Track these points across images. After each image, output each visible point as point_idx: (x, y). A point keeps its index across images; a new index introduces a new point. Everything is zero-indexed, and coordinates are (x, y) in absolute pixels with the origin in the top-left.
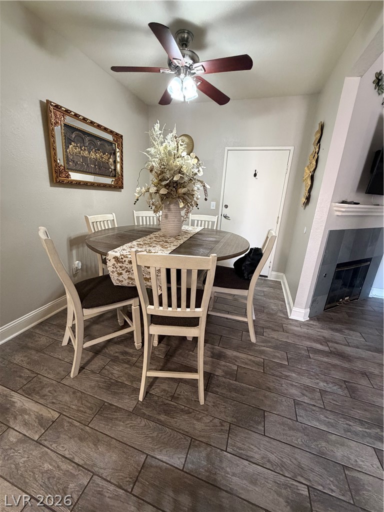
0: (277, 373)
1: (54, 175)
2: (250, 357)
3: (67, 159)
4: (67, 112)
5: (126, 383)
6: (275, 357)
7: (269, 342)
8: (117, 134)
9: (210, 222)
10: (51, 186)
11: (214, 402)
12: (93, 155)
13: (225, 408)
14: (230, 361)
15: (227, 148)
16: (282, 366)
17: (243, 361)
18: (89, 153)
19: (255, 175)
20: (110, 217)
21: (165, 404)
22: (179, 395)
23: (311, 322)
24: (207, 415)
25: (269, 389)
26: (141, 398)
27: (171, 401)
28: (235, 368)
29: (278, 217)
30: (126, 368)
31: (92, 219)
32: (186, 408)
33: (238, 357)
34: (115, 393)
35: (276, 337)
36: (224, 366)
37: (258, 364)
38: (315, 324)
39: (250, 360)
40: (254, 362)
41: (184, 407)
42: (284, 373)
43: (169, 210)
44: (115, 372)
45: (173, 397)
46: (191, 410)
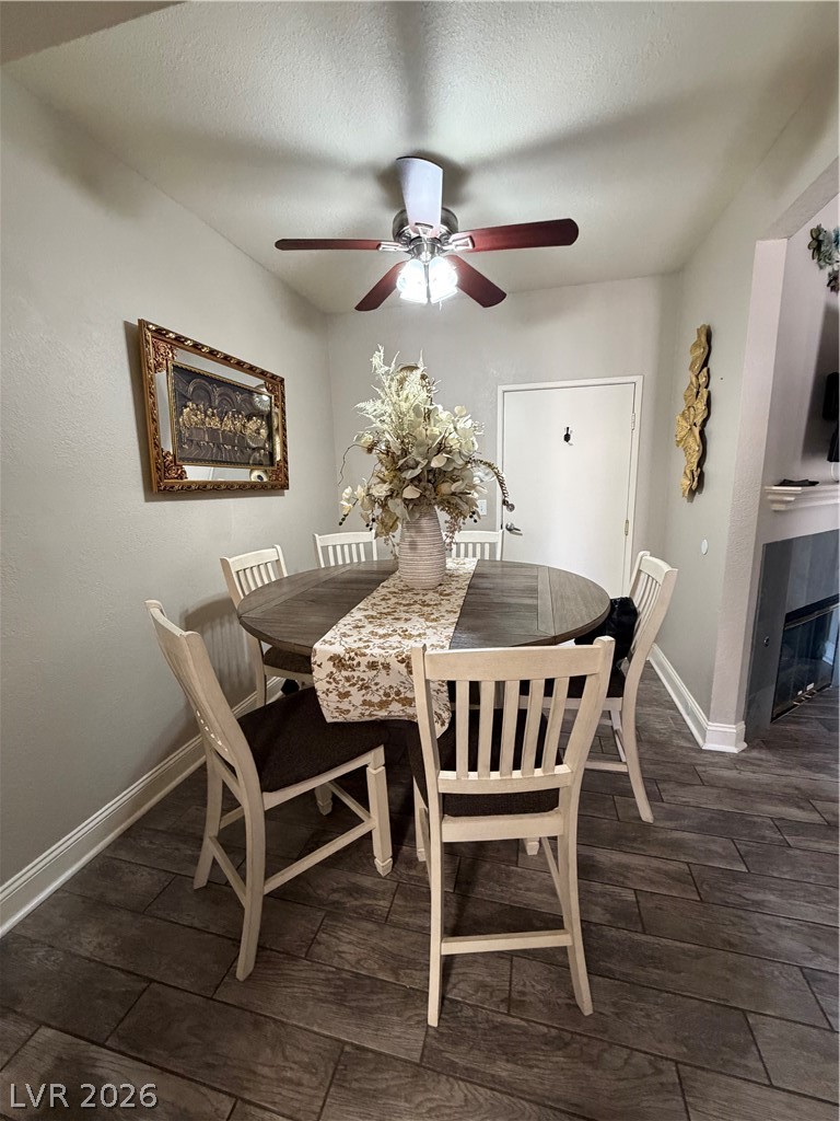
0: (732, 899)
1: (155, 476)
2: (656, 863)
3: (179, 440)
4: (179, 339)
5: (381, 976)
6: (710, 854)
7: (683, 816)
8: (273, 377)
9: (487, 546)
10: (147, 501)
11: (614, 1004)
12: (228, 425)
13: (648, 1016)
14: (610, 879)
15: (501, 388)
16: (735, 876)
17: (642, 874)
18: (222, 420)
19: (567, 438)
20: (270, 554)
21: (495, 1028)
22: (523, 993)
23: (755, 754)
24: (611, 1045)
25: (731, 944)
26: (433, 1020)
27: (508, 1015)
28: (631, 897)
29: (627, 522)
30: (370, 933)
31: (235, 563)
32: (554, 1032)
33: (627, 867)
34: (362, 1013)
35: (692, 801)
36: (603, 895)
37: (677, 879)
38: (763, 756)
39: (658, 870)
40: (667, 874)
41: (546, 1030)
42: (747, 895)
43: (419, 530)
44: (345, 948)
45: (509, 1001)
46: (567, 1037)
